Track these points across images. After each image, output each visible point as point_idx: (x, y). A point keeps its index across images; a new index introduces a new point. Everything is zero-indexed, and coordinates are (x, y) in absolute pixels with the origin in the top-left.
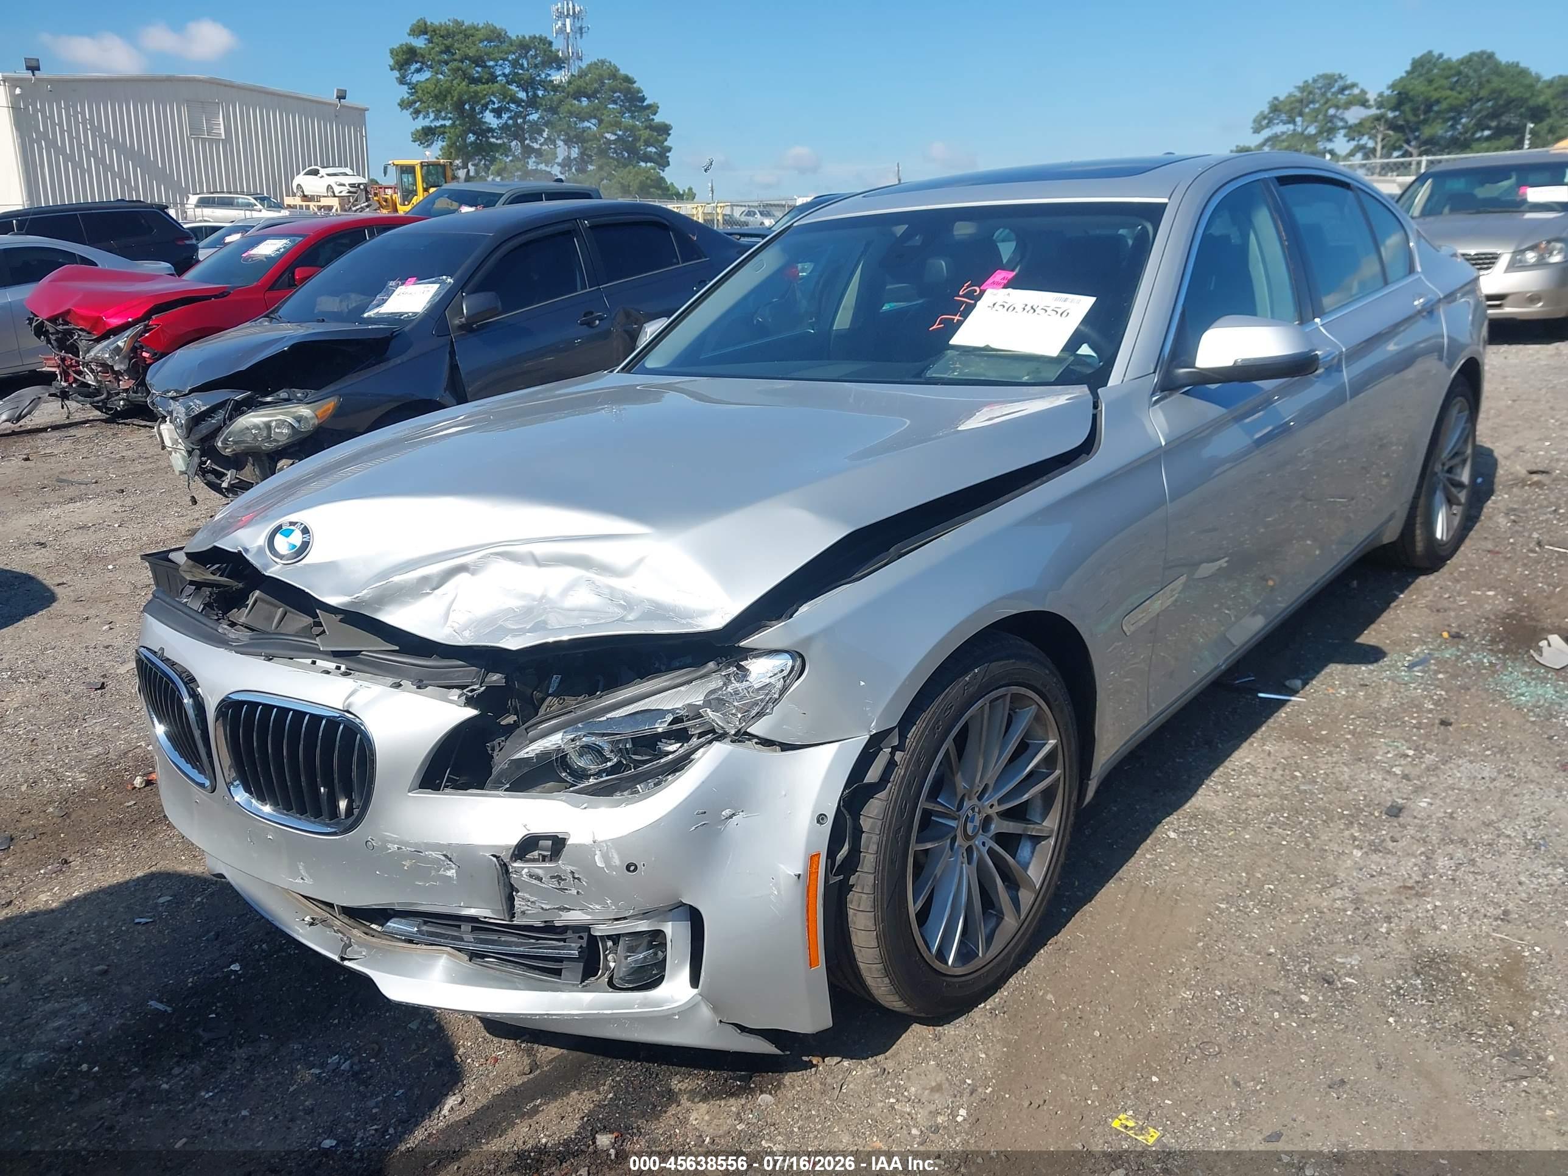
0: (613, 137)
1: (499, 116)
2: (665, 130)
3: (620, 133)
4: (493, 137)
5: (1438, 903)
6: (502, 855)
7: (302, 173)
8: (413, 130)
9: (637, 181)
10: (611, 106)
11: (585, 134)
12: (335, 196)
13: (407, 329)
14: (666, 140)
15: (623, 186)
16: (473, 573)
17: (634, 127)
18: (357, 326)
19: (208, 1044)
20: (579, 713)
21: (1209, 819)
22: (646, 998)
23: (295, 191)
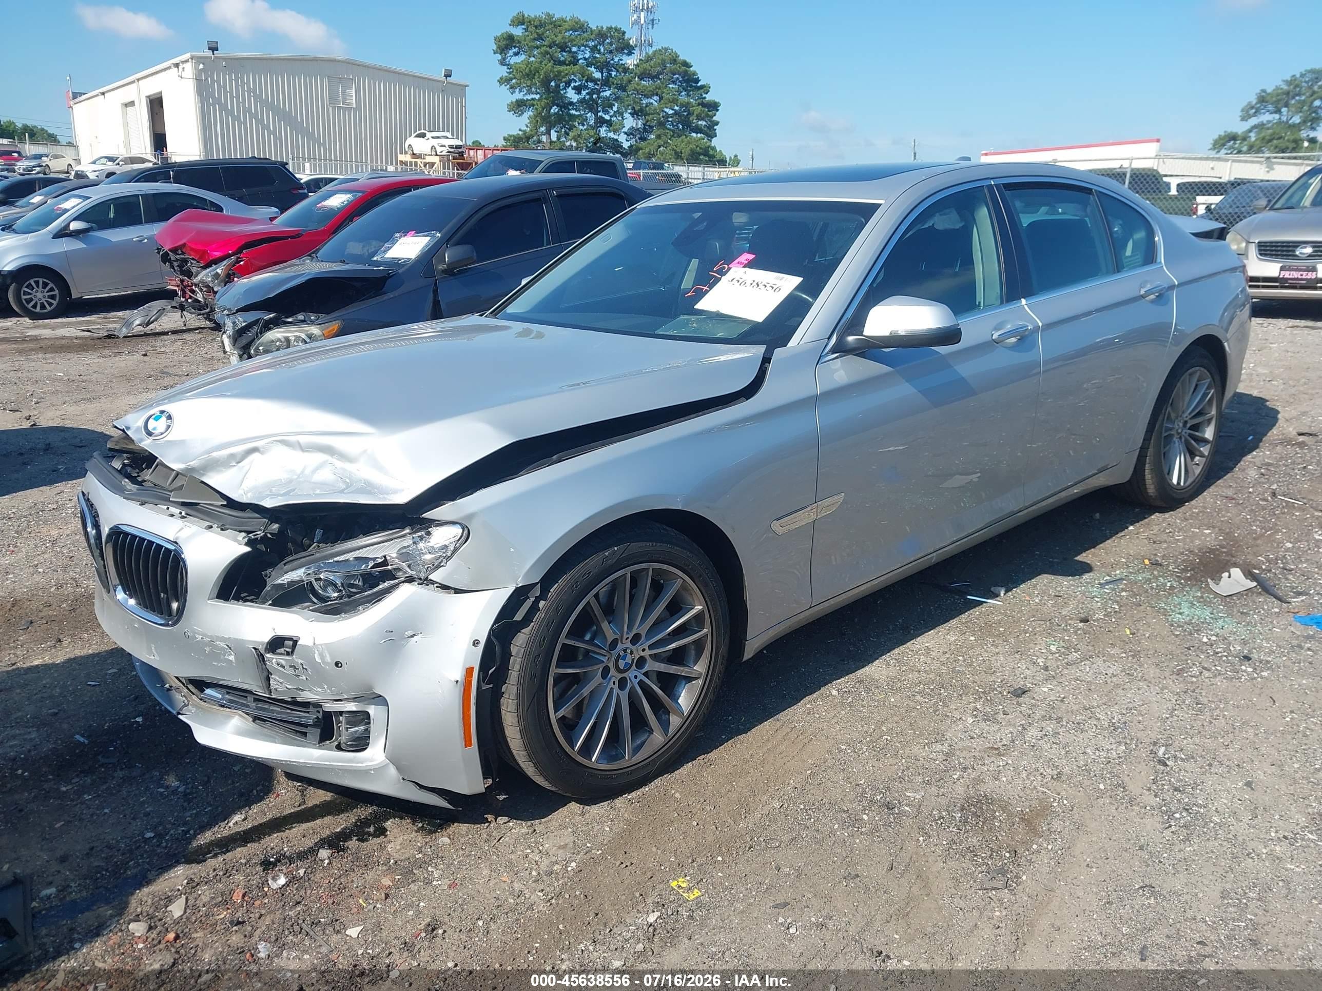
0: (671, 112)
1: (579, 93)
2: (714, 106)
3: (677, 108)
4: (573, 109)
5: (1010, 762)
6: (260, 648)
7: (414, 135)
8: (509, 102)
9: (688, 149)
10: (671, 86)
11: (647, 109)
12: (437, 155)
13: (400, 271)
14: (715, 115)
15: (676, 153)
16: (262, 453)
17: (688, 103)
18: (366, 267)
19: (102, 766)
20: (318, 555)
21: (871, 685)
22: (355, 757)
23: (407, 150)
